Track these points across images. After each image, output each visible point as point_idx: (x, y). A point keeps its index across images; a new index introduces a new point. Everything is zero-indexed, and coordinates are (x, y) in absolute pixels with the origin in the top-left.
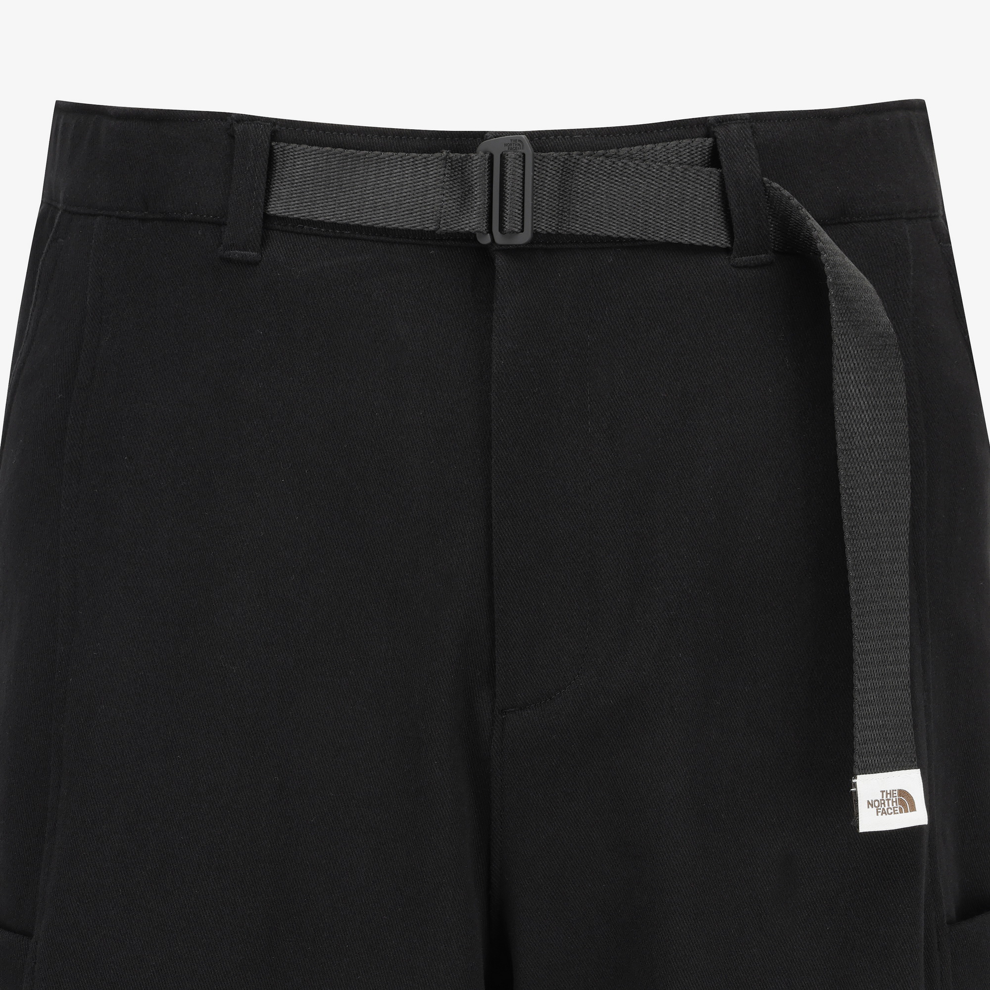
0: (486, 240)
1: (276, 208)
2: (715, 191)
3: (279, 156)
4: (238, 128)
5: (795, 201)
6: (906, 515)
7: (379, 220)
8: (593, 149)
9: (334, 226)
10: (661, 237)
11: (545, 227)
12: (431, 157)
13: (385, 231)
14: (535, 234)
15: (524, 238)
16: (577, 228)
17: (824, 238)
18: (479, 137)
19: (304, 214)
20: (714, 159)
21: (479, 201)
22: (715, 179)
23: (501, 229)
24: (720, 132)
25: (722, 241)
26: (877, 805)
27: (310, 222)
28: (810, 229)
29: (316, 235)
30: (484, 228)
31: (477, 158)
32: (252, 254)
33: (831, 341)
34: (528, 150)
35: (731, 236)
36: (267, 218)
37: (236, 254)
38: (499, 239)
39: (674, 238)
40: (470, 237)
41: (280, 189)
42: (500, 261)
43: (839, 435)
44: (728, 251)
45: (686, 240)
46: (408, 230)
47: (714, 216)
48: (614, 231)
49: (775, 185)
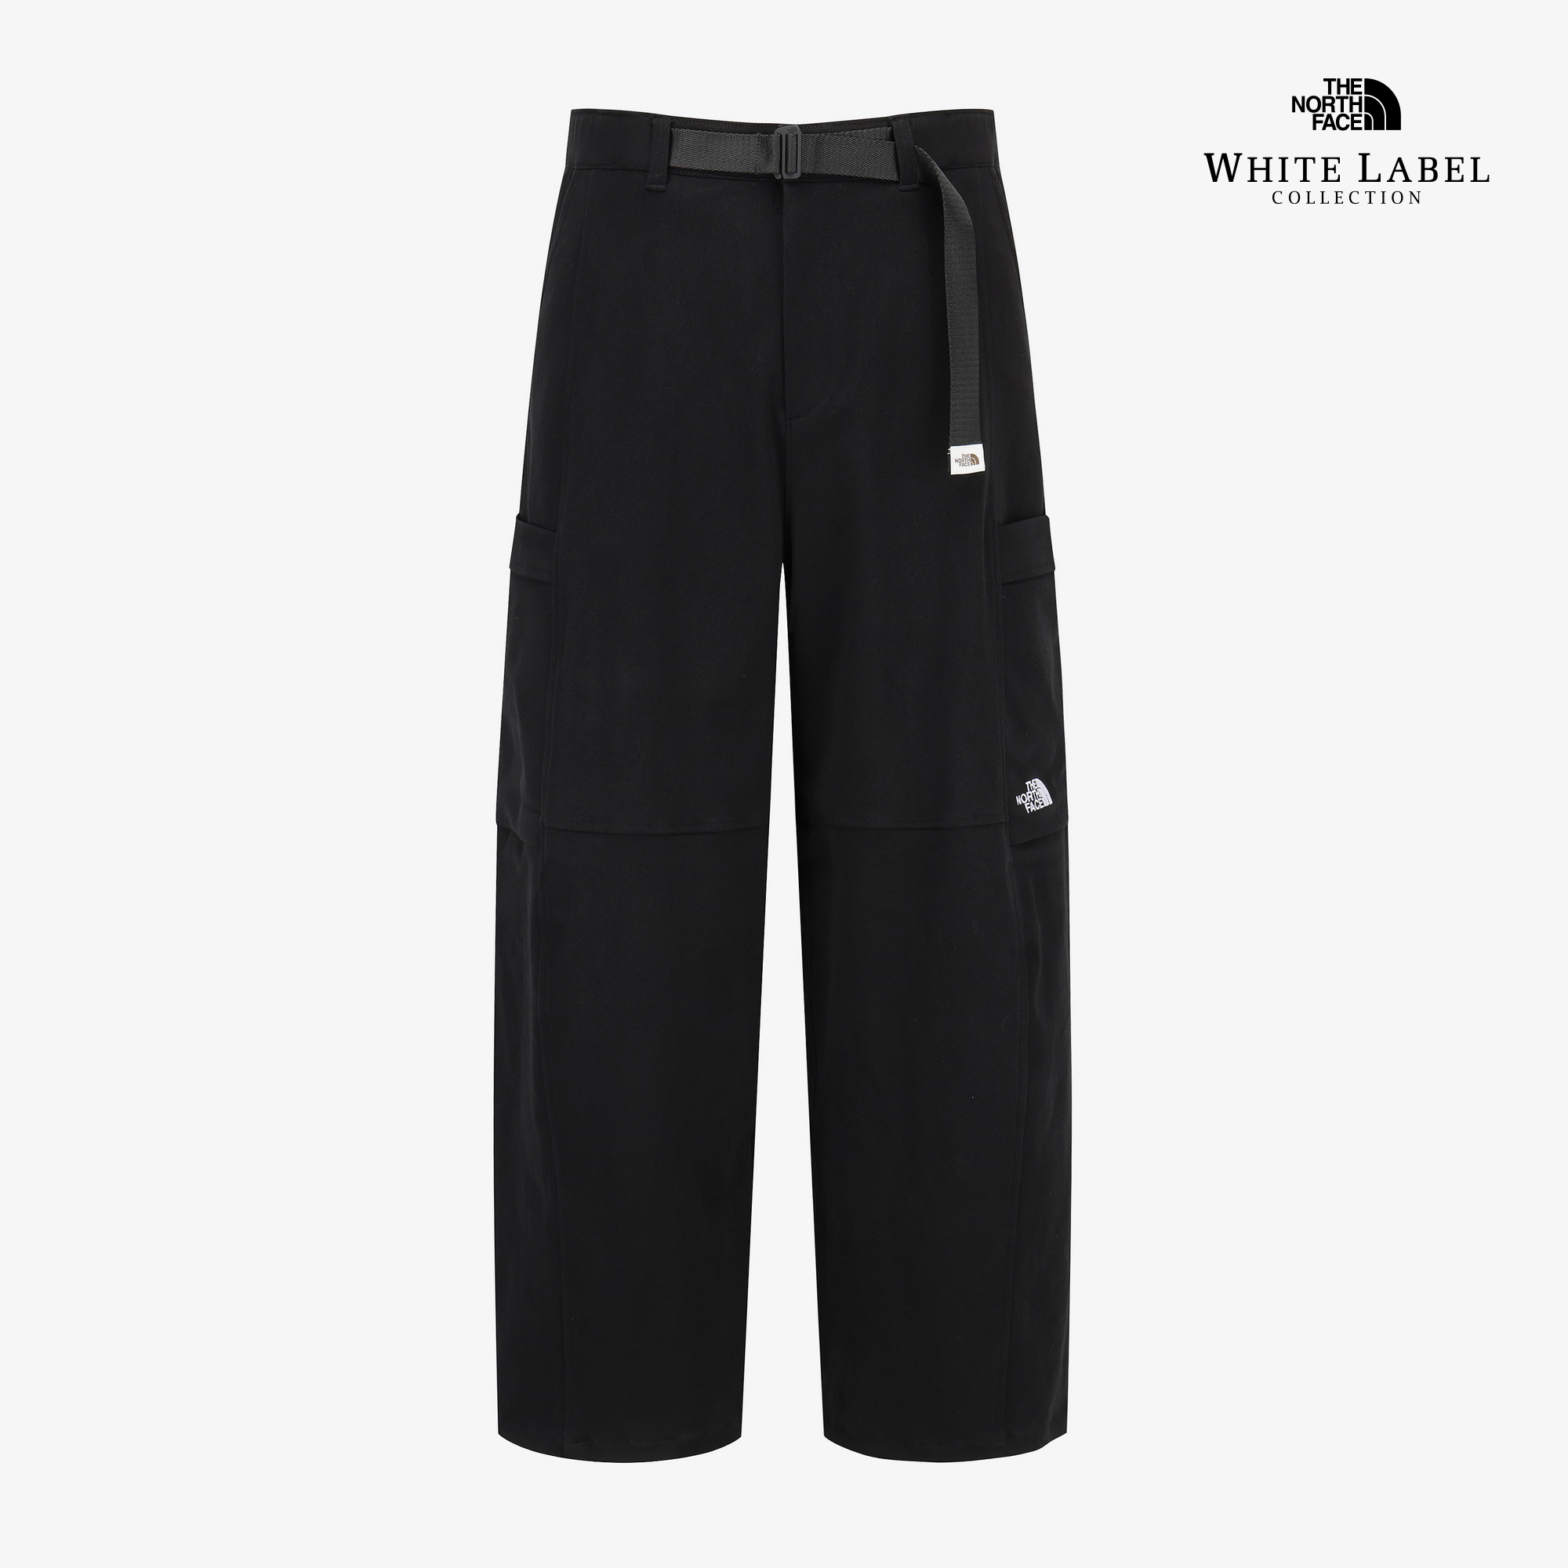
0: (779, 177)
1: (674, 163)
2: (892, 152)
3: (675, 135)
4: (654, 121)
5: (929, 157)
6: (976, 317)
7: (726, 168)
8: (831, 132)
9: (704, 171)
10: (865, 175)
11: (807, 170)
12: (752, 136)
13: (729, 174)
14: (803, 174)
15: (797, 176)
16: (824, 171)
17: (941, 175)
18: (776, 126)
19: (688, 166)
20: (892, 138)
21: (775, 158)
22: (892, 146)
23: (786, 171)
24: (894, 124)
25: (895, 178)
26: (961, 462)
27: (691, 170)
28: (936, 171)
29: (694, 177)
30: (778, 171)
31: (774, 136)
32: (662, 187)
33: (944, 228)
34: (799, 132)
35: (899, 176)
36: (669, 168)
37: (654, 187)
38: (785, 177)
39: (871, 176)
40: (771, 176)
41: (676, 153)
42: (786, 188)
43: (946, 276)
44: (897, 183)
45: (877, 177)
46: (740, 173)
47: (891, 164)
48: (842, 172)
49: (921, 149)
